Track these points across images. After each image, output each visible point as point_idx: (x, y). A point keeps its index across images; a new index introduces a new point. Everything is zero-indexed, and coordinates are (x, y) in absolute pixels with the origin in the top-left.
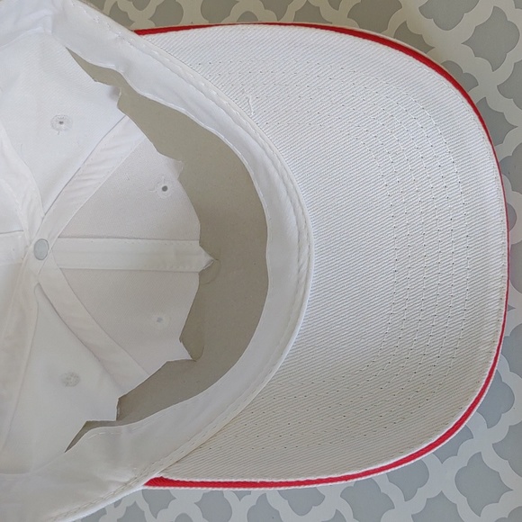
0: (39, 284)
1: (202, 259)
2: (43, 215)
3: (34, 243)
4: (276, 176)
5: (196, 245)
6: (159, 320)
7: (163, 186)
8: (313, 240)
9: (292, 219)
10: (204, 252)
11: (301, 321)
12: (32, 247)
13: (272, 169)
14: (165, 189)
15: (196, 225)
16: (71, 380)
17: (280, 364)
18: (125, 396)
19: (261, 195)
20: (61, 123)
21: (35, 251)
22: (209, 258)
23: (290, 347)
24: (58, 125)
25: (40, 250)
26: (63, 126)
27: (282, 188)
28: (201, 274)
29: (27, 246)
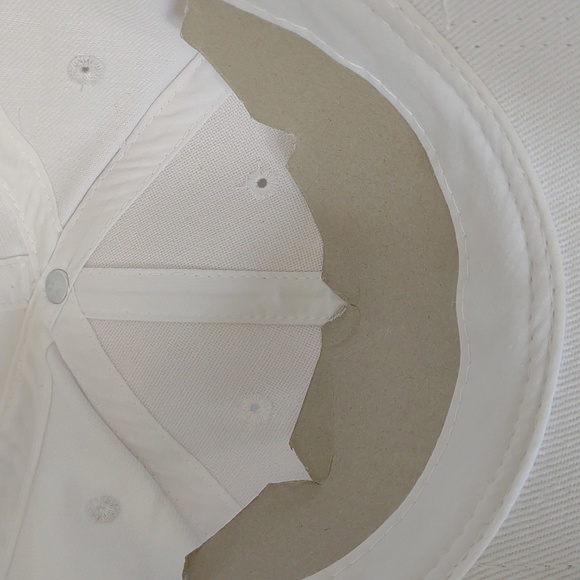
0: (53, 344)
1: (326, 305)
2: (59, 229)
3: (45, 274)
4: (487, 154)
5: (316, 278)
6: (254, 408)
7: (259, 178)
8: (563, 279)
9: (518, 238)
10: (329, 291)
11: (541, 437)
12: (42, 283)
13: (479, 141)
14: (262, 183)
15: (316, 245)
16: (106, 510)
17: (501, 524)
18: (197, 551)
19: (448, 192)
20: (85, 70)
21: (48, 289)
22: (341, 302)
23: (518, 489)
24: (80, 74)
25: (56, 287)
26: (88, 75)
27: (498, 178)
28: (327, 329)
29: (35, 281)
